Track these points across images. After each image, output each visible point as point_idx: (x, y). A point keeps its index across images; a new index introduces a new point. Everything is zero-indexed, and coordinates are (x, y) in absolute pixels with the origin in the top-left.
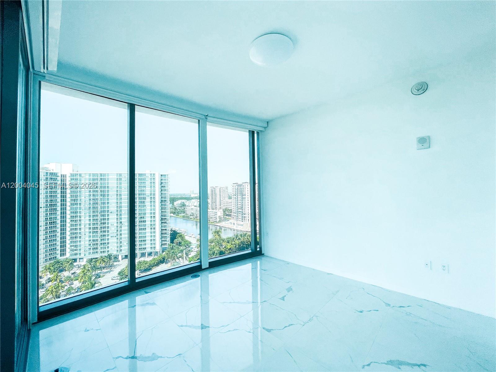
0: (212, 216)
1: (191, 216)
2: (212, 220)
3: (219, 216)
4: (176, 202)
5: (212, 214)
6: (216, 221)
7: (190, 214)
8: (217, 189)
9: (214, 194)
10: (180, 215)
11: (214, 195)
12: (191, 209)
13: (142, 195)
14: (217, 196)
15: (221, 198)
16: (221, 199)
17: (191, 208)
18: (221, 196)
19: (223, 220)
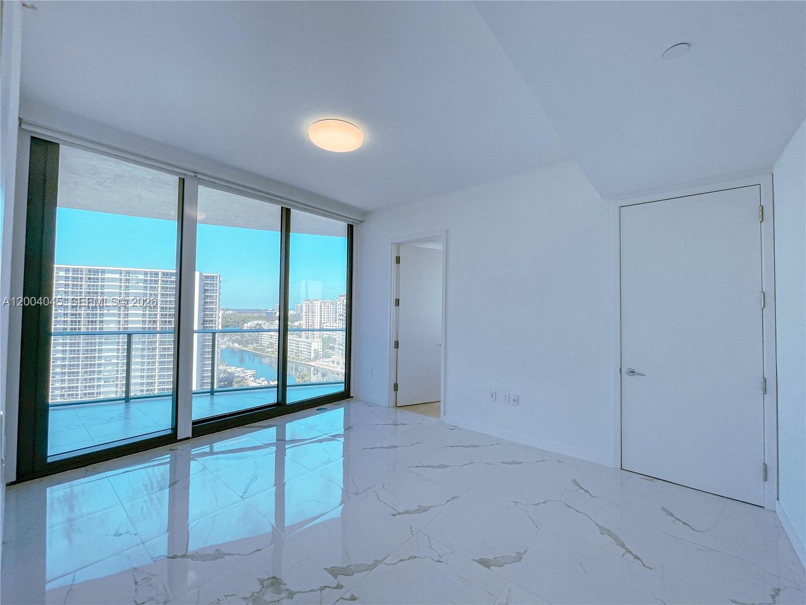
0: (303, 349)
1: (268, 348)
2: (303, 355)
3: (315, 350)
4: (246, 325)
5: (303, 346)
6: (309, 357)
7: (267, 345)
8: (317, 305)
9: (310, 312)
11: (310, 314)
12: (269, 336)
13: (168, 310)
14: (317, 317)
15: (323, 319)
16: (323, 321)
18: (323, 317)
19: (321, 356)
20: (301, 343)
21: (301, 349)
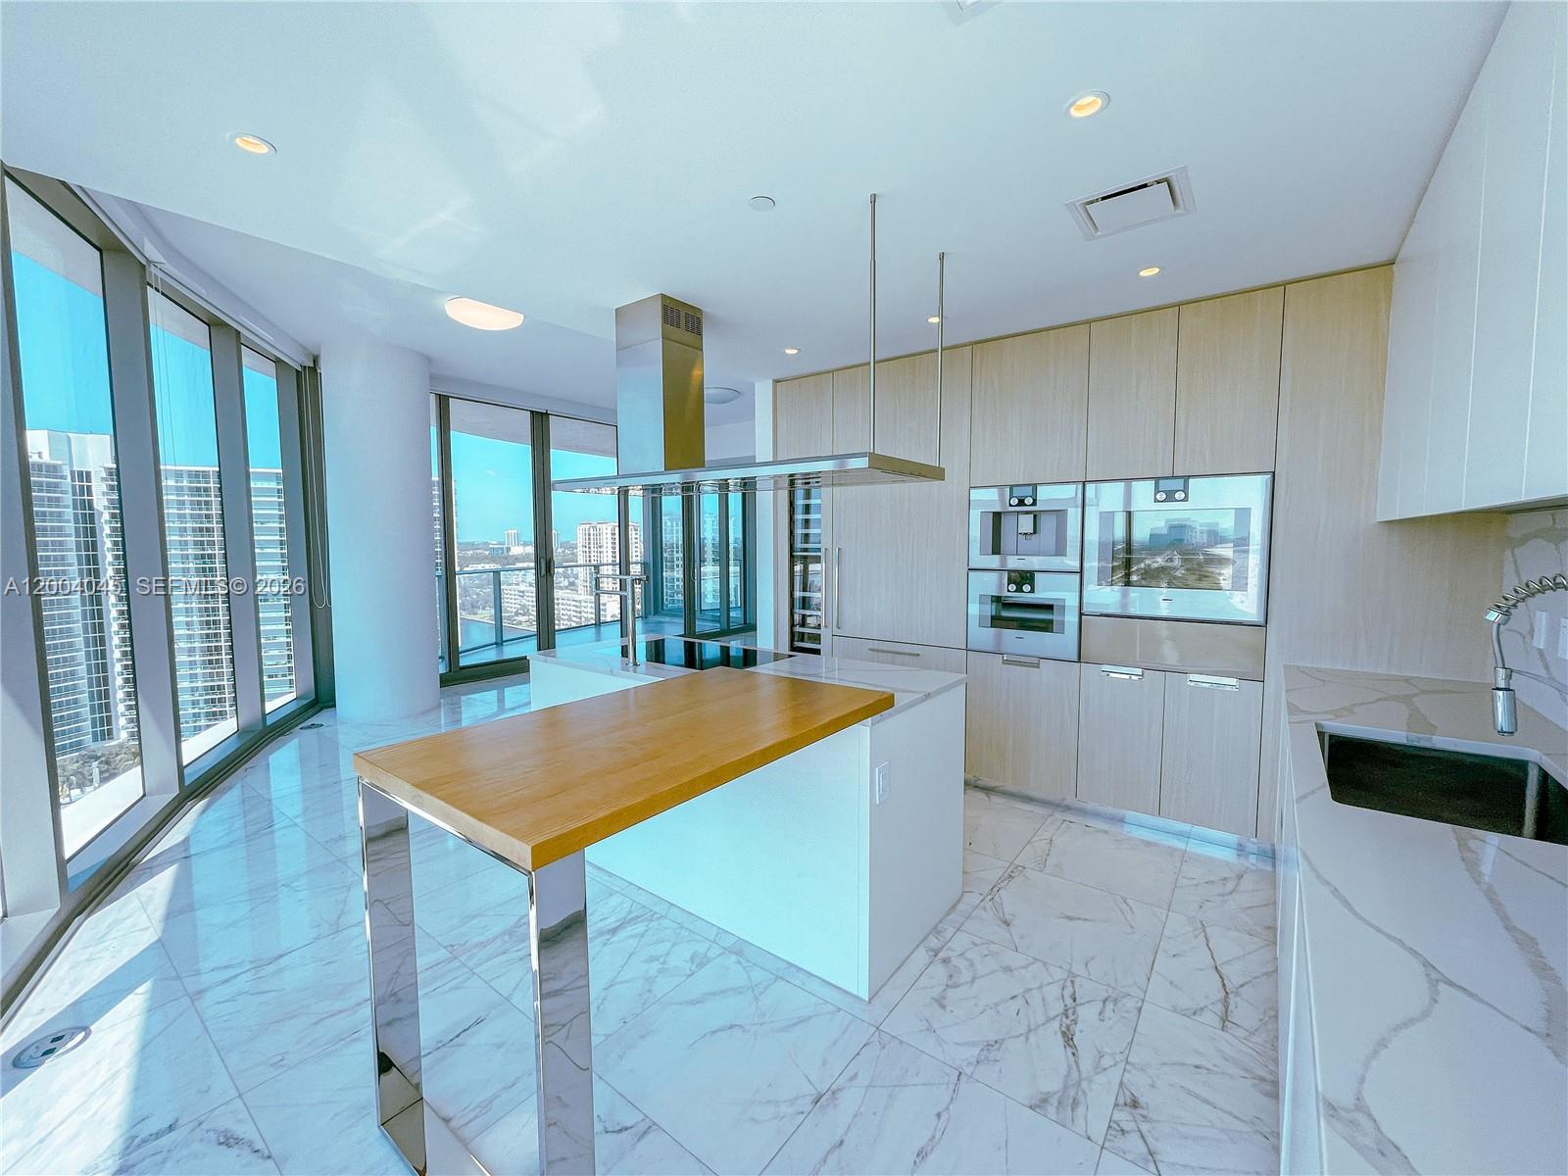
1: (517, 614)
7: (513, 610)
8: (605, 531)
9: (592, 545)
10: (480, 611)
11: (592, 549)
12: (516, 593)
14: (605, 554)
17: (520, 592)
20: (585, 604)
21: (586, 615)
